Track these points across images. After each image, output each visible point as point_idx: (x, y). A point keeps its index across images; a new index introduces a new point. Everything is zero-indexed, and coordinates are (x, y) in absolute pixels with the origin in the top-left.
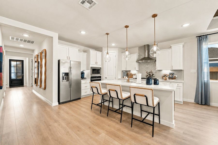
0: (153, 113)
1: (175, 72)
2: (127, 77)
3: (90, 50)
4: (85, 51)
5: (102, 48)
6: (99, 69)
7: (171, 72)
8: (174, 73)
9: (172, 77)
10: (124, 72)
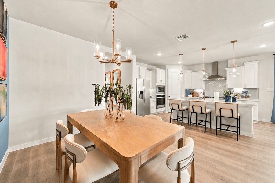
0: (237, 126)
1: (249, 91)
2: (192, 96)
3: (156, 68)
4: (149, 70)
5: (165, 66)
6: (163, 87)
7: (244, 91)
8: (247, 92)
9: (245, 96)
10: (188, 90)
